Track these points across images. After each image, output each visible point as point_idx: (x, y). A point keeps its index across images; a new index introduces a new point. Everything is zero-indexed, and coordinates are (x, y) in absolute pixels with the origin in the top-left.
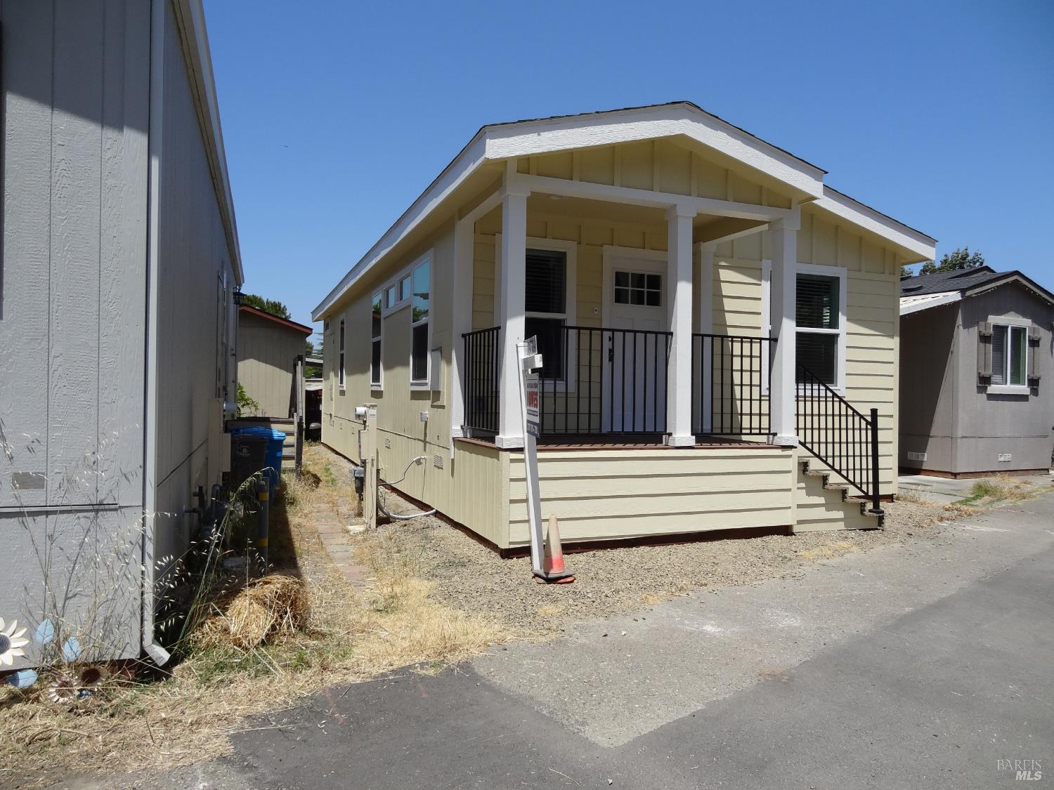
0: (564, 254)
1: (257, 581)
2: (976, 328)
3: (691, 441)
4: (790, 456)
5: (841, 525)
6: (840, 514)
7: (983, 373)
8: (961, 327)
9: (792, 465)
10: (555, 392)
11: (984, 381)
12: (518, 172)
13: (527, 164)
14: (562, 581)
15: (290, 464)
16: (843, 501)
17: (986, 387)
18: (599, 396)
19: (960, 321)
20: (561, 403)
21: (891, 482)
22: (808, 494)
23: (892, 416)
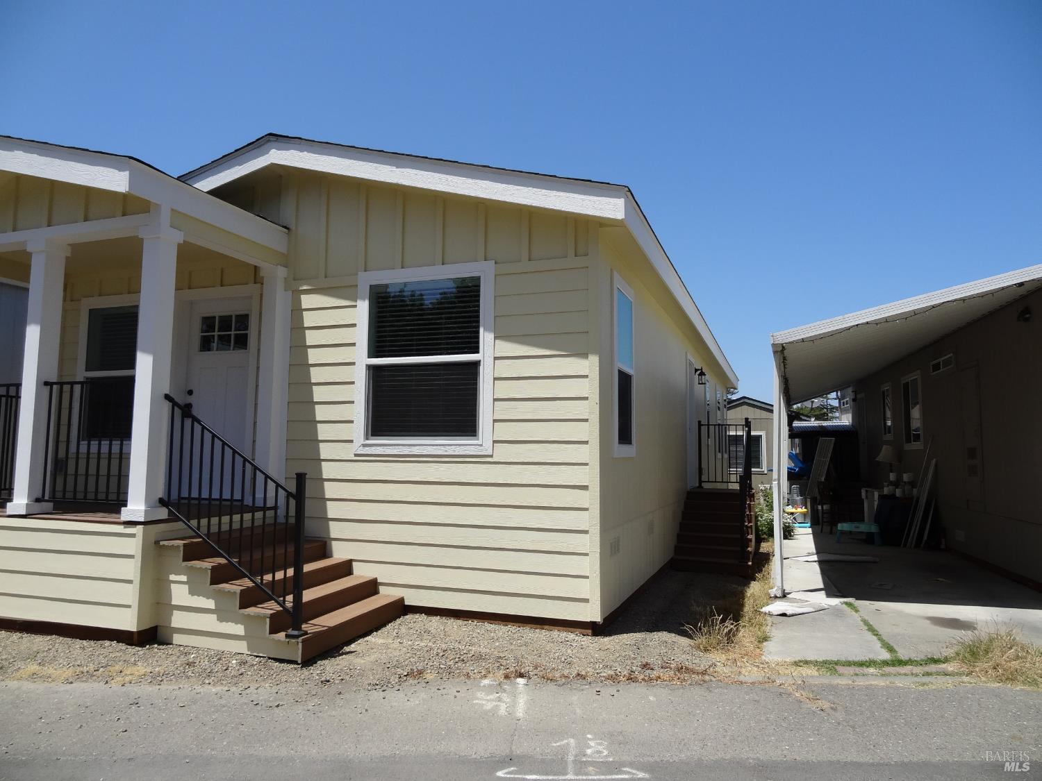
21: (586, 601)
22: (192, 592)
23: (585, 488)
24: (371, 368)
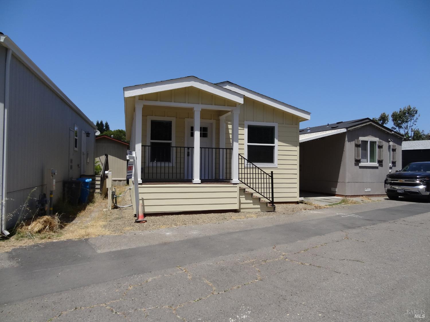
0: (171, 122)
1: (40, 217)
2: (354, 142)
3: (200, 181)
4: (236, 187)
5: (259, 210)
6: (259, 206)
7: (357, 158)
8: (347, 142)
9: (237, 189)
10: (153, 166)
11: (357, 162)
12: (139, 99)
13: (142, 97)
14: (142, 222)
15: (98, 191)
16: (259, 202)
17: (359, 164)
18: (183, 167)
19: (346, 139)
20: (155, 169)
21: (296, 197)
22: (246, 199)
23: (297, 174)
24: (248, 146)
